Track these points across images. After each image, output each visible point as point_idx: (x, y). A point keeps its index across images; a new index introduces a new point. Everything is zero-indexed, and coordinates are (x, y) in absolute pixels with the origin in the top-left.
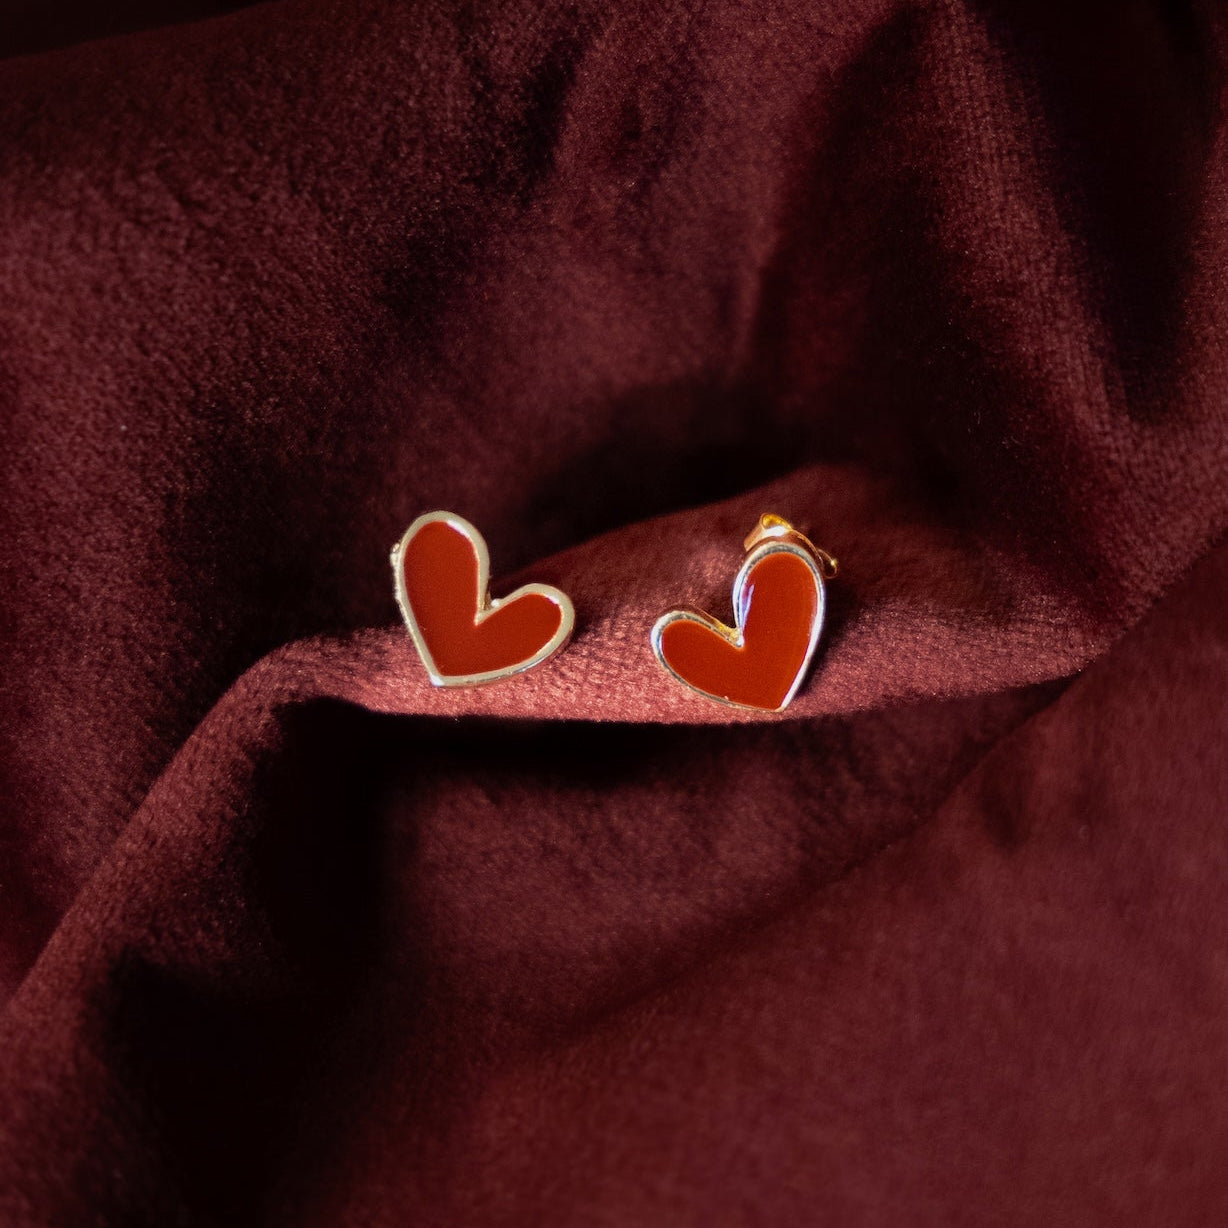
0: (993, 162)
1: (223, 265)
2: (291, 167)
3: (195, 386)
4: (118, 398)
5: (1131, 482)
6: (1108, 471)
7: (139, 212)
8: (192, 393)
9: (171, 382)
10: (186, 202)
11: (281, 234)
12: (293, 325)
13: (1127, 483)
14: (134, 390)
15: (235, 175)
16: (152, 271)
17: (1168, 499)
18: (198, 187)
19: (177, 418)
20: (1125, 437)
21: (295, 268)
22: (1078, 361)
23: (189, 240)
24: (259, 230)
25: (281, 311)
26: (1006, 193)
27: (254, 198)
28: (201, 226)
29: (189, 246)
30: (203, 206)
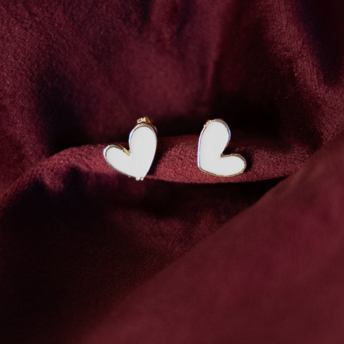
0: (284, 13)
1: (41, 34)
2: (64, 6)
3: (32, 72)
4: (7, 73)
5: (324, 103)
6: (317, 100)
7: (16, 15)
8: (31, 74)
9: (24, 70)
10: (31, 14)
11: (60, 27)
12: (63, 57)
13: (323, 103)
14: (12, 71)
15: (47, 7)
16: (19, 34)
17: (336, 108)
18: (35, 9)
19: (26, 82)
20: (323, 90)
21: (64, 38)
22: (308, 68)
23: (31, 25)
24: (53, 24)
25: (59, 51)
26: (288, 22)
27: (52, 14)
28: (35, 21)
29: (31, 27)
30: (36, 15)
